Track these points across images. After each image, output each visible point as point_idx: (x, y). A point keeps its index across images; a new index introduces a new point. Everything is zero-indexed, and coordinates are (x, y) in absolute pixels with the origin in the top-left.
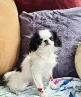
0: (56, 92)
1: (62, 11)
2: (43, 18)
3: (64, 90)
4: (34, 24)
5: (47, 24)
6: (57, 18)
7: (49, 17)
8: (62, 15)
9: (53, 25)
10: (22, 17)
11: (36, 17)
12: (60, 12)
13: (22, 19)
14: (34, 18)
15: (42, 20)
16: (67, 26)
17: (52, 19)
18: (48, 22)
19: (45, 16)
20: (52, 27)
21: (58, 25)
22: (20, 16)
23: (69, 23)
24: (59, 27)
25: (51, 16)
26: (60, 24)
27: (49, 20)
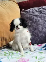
1: (43, 7)
2: (33, 11)
4: (28, 15)
5: (35, 14)
6: (41, 11)
7: (36, 11)
8: (44, 9)
11: (29, 11)
12: (42, 8)
14: (28, 12)
15: (32, 12)
17: (38, 12)
18: (36, 13)
24: (42, 16)
25: (38, 10)
26: (42, 14)
27: (36, 12)
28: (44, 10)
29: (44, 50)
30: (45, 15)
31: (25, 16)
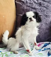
0: (39, 51)
3: (45, 50)
4: (25, 7)
5: (33, 7)
6: (40, 3)
8: (44, 1)
9: (37, 7)
10: (17, 2)
13: (17, 3)
14: (25, 3)
15: (30, 4)
16: (47, 8)
17: (37, 4)
19: (32, 1)
20: (37, 8)
21: (41, 7)
22: (16, 1)
23: (48, 6)
24: (42, 9)
25: (36, 1)
26: (42, 6)
27: (35, 4)
28: (44, 3)
29: (43, 51)
30: (45, 9)
31: (21, 8)
